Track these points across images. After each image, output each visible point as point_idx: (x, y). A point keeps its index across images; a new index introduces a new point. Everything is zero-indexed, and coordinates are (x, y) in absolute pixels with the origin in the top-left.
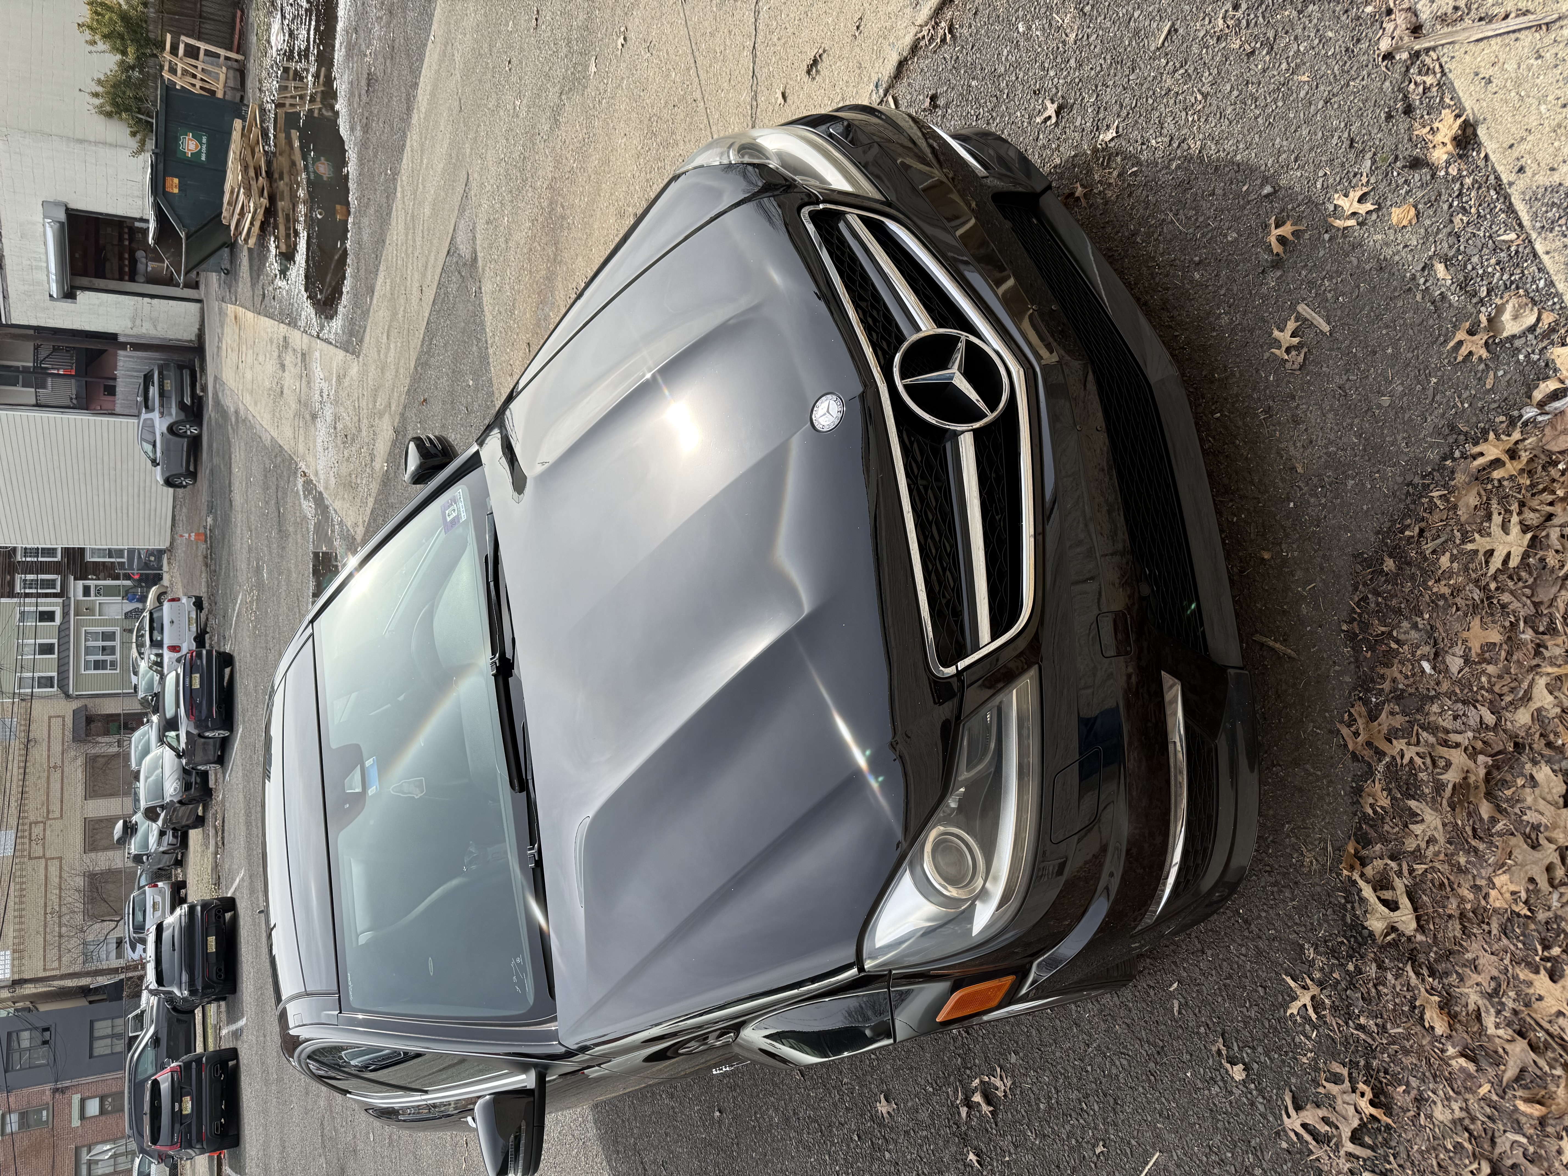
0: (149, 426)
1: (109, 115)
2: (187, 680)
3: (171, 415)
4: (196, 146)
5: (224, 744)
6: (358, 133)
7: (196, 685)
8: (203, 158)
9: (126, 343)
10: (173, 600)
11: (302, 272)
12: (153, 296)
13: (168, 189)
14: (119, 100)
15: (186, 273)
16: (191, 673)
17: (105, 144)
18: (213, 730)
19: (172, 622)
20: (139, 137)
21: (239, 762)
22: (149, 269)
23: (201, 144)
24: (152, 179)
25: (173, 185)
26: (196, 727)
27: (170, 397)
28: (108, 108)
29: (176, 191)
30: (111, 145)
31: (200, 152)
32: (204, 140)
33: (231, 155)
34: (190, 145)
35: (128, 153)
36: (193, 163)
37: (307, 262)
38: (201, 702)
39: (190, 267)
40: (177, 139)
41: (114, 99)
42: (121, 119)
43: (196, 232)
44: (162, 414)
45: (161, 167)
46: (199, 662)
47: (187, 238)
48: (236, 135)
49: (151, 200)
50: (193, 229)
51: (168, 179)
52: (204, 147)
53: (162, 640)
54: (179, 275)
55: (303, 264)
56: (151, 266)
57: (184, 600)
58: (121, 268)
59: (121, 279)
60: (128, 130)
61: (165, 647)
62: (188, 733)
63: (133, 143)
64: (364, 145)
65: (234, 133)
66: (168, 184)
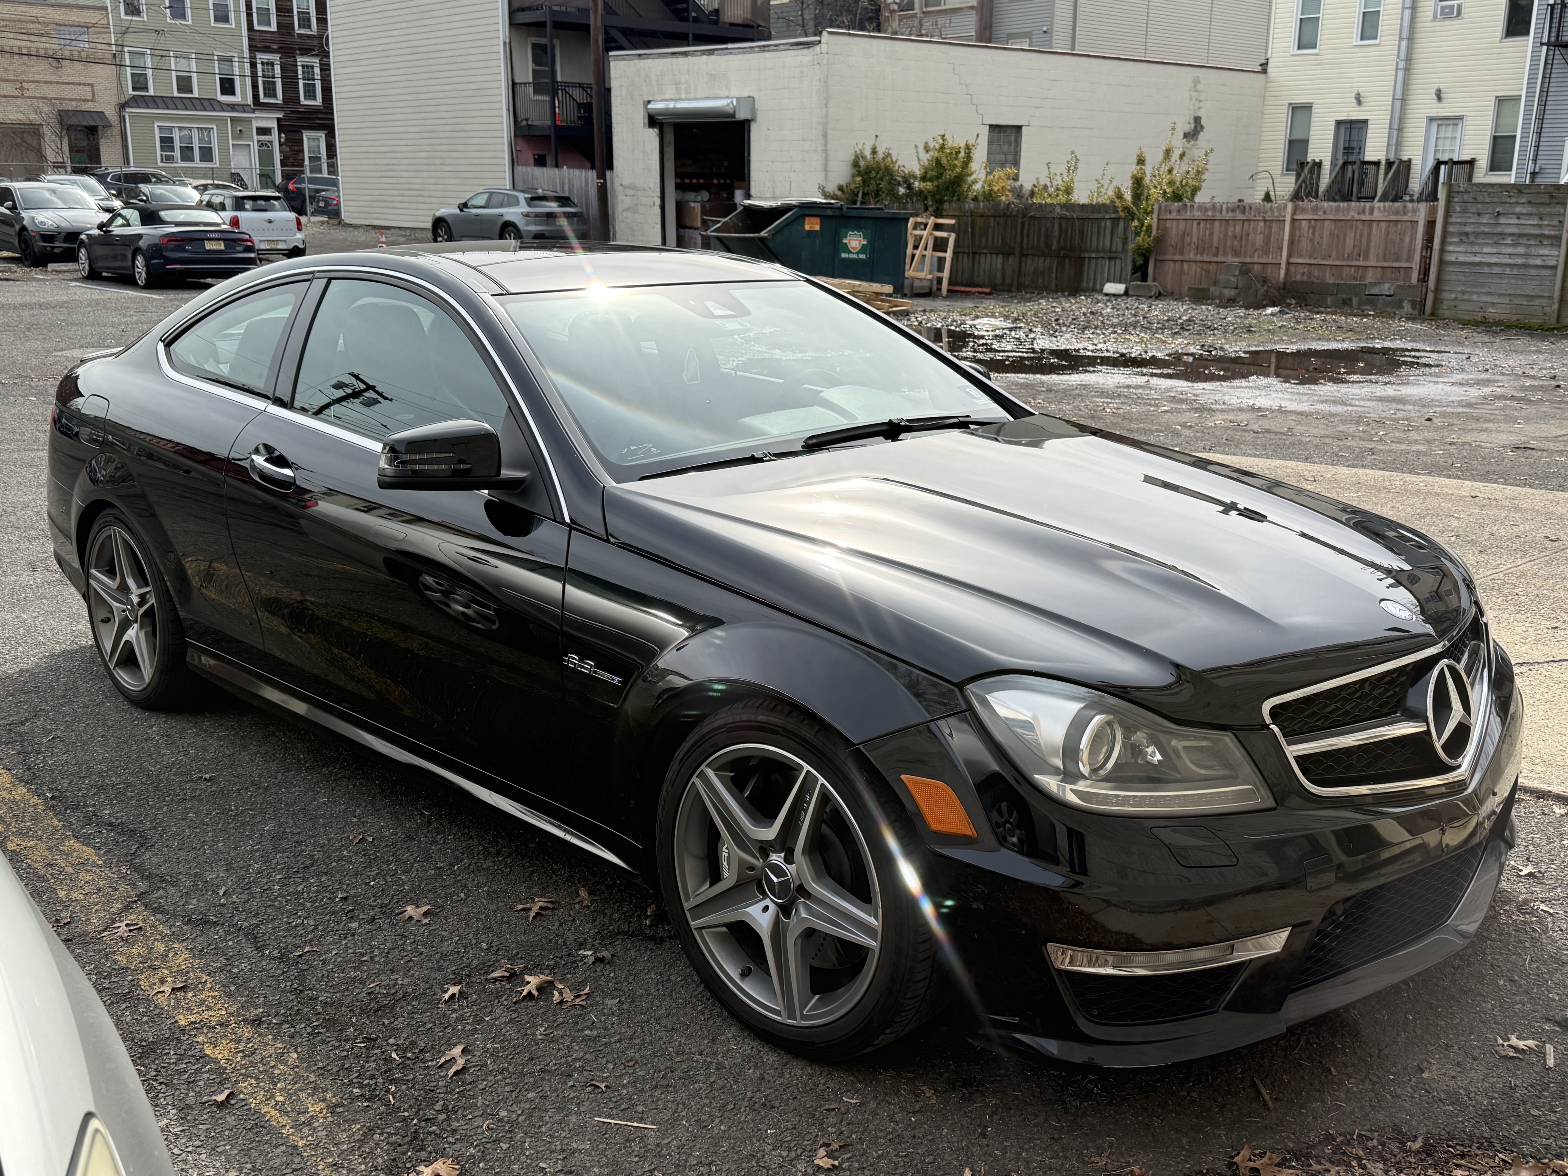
0: (512, 202)
1: (855, 164)
2: (216, 236)
4: (854, 248)
7: (209, 246)
8: (844, 255)
9: (605, 180)
10: (299, 223)
13: (807, 220)
14: (873, 174)
16: (224, 240)
17: (826, 159)
18: (147, 265)
19: (270, 222)
20: (839, 193)
22: (692, 204)
23: (858, 253)
24: (815, 203)
25: (812, 225)
26: (151, 246)
27: (547, 224)
28: (862, 163)
29: (807, 227)
30: (826, 166)
31: (849, 252)
32: (862, 256)
34: (855, 242)
35: (822, 183)
36: (837, 246)
38: (186, 251)
39: (726, 242)
40: (859, 229)
41: (873, 169)
42: (854, 176)
43: (768, 247)
44: (527, 215)
45: (829, 212)
46: (241, 248)
47: (762, 239)
48: (876, 287)
49: (794, 203)
50: (770, 245)
51: (817, 220)
52: (855, 256)
53: (245, 210)
54: (716, 231)
56: (697, 206)
58: (690, 176)
59: (677, 175)
60: (843, 183)
61: (238, 213)
63: (831, 188)
65: (879, 285)
66: (813, 219)
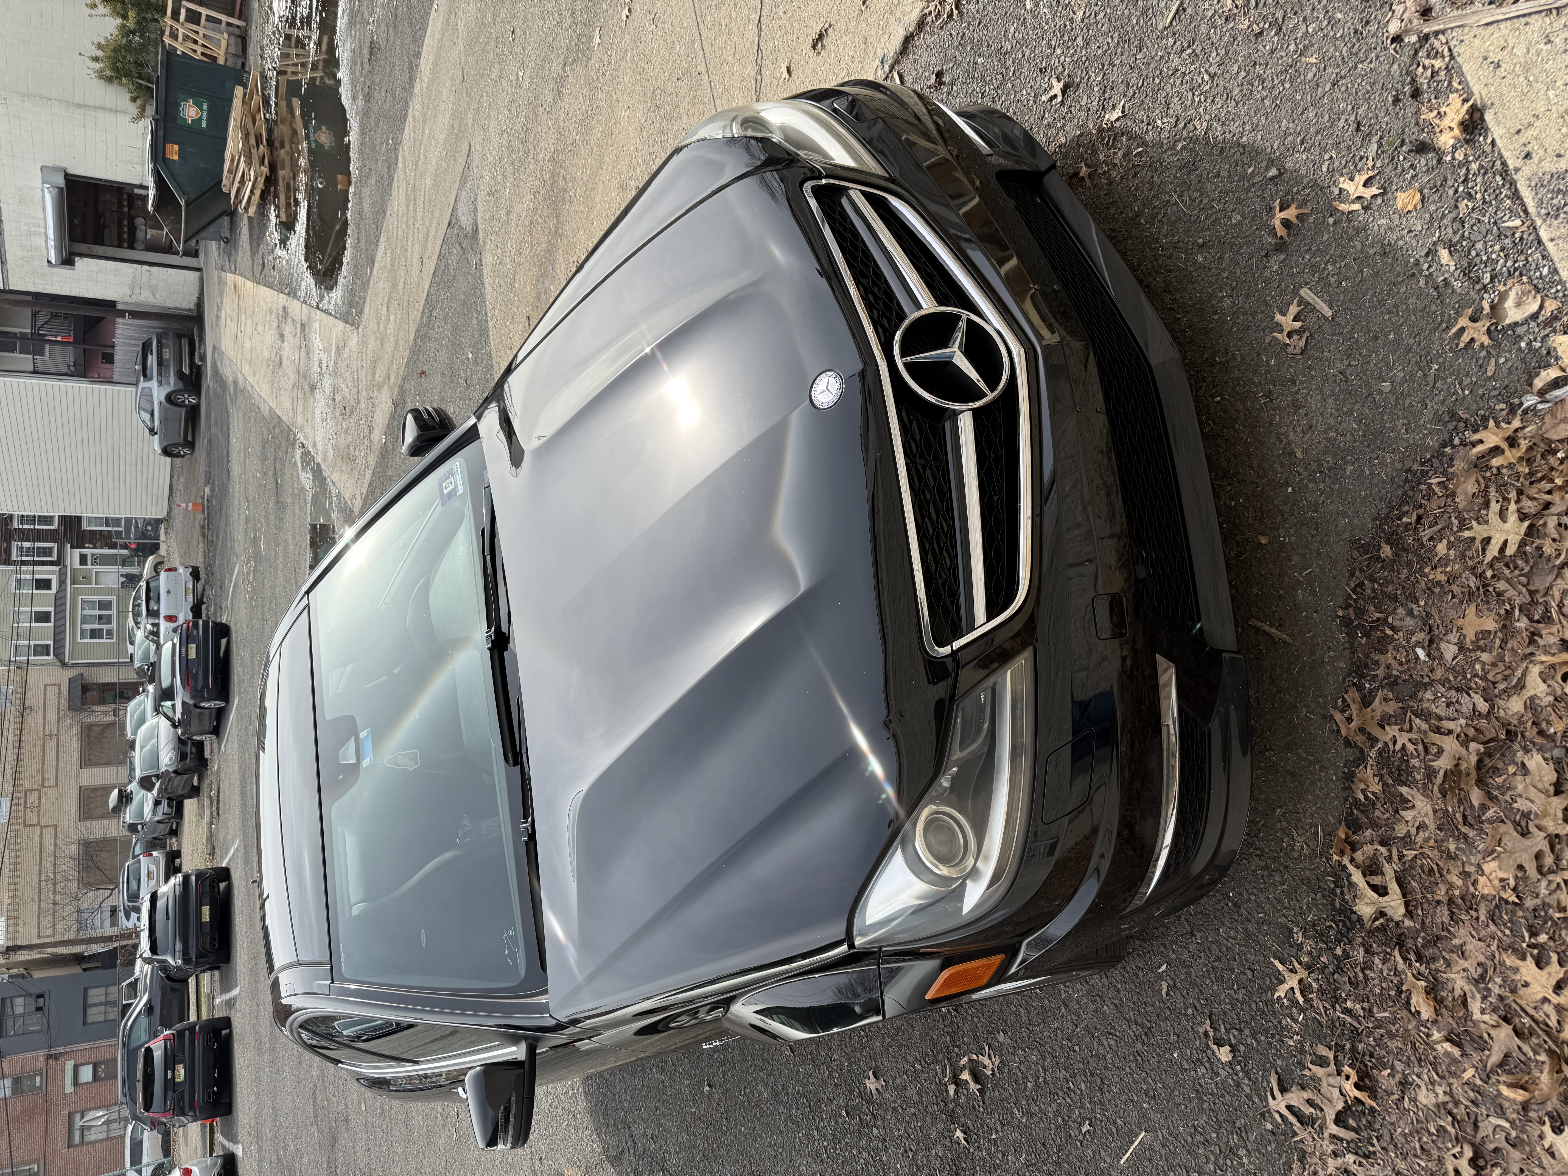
0: (147, 395)
1: (109, 80)
2: (184, 650)
3: (169, 383)
4: (197, 113)
5: (220, 715)
6: (360, 102)
7: (193, 655)
8: (204, 125)
9: (125, 311)
10: (170, 570)
11: (302, 242)
12: (151, 264)
13: (168, 156)
14: (119, 65)
15: (186, 242)
16: (187, 643)
17: (104, 109)
18: (208, 700)
19: (169, 592)
20: (139, 102)
21: (234, 733)
22: (149, 236)
23: (202, 110)
24: (151, 145)
25: (173, 152)
26: (192, 697)
27: (168, 366)
28: (108, 73)
29: (176, 158)
30: (111, 110)
31: (201, 118)
32: (205, 107)
33: (232, 123)
34: (190, 112)
35: (128, 118)
36: (194, 129)
37: (307, 231)
38: (197, 672)
39: (189, 235)
40: (177, 105)
41: (114, 64)
42: (121, 84)
43: (195, 200)
44: (160, 383)
45: (161, 133)
46: (195, 632)
47: (187, 205)
48: (237, 103)
49: (151, 166)
50: (193, 197)
51: (169, 146)
52: (205, 113)
53: (158, 610)
54: (178, 243)
55: (304, 234)
56: (151, 233)
57: (181, 570)
58: (120, 235)
59: (120, 246)
60: (128, 96)
61: (162, 616)
62: (184, 703)
63: (133, 109)
64: (365, 114)
65: (235, 100)
66: (168, 151)
